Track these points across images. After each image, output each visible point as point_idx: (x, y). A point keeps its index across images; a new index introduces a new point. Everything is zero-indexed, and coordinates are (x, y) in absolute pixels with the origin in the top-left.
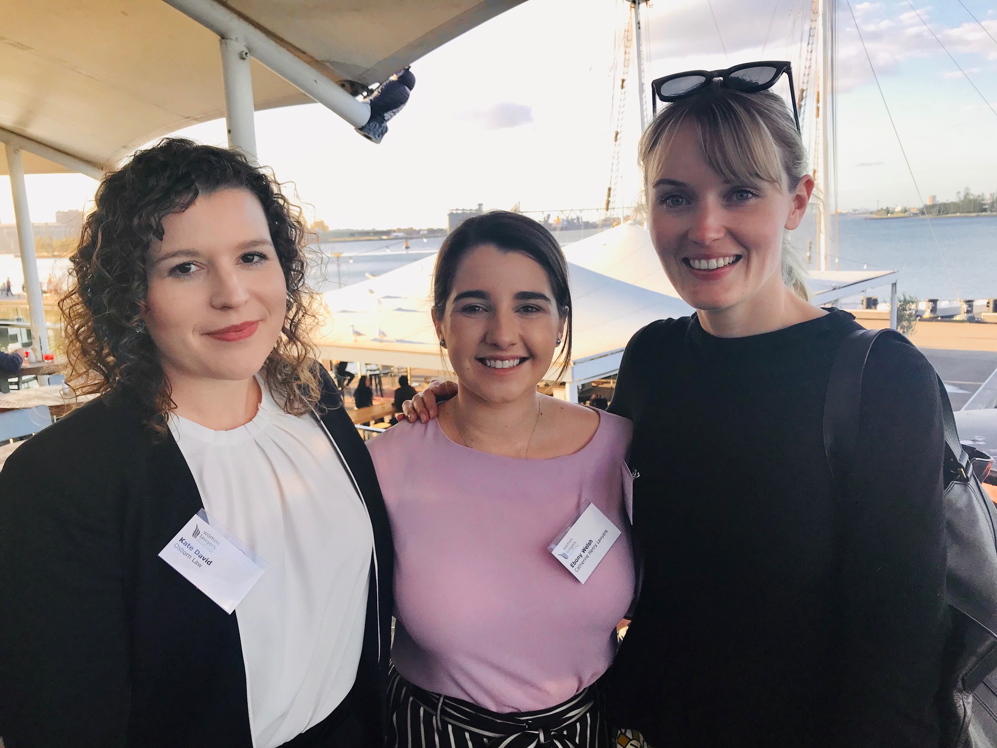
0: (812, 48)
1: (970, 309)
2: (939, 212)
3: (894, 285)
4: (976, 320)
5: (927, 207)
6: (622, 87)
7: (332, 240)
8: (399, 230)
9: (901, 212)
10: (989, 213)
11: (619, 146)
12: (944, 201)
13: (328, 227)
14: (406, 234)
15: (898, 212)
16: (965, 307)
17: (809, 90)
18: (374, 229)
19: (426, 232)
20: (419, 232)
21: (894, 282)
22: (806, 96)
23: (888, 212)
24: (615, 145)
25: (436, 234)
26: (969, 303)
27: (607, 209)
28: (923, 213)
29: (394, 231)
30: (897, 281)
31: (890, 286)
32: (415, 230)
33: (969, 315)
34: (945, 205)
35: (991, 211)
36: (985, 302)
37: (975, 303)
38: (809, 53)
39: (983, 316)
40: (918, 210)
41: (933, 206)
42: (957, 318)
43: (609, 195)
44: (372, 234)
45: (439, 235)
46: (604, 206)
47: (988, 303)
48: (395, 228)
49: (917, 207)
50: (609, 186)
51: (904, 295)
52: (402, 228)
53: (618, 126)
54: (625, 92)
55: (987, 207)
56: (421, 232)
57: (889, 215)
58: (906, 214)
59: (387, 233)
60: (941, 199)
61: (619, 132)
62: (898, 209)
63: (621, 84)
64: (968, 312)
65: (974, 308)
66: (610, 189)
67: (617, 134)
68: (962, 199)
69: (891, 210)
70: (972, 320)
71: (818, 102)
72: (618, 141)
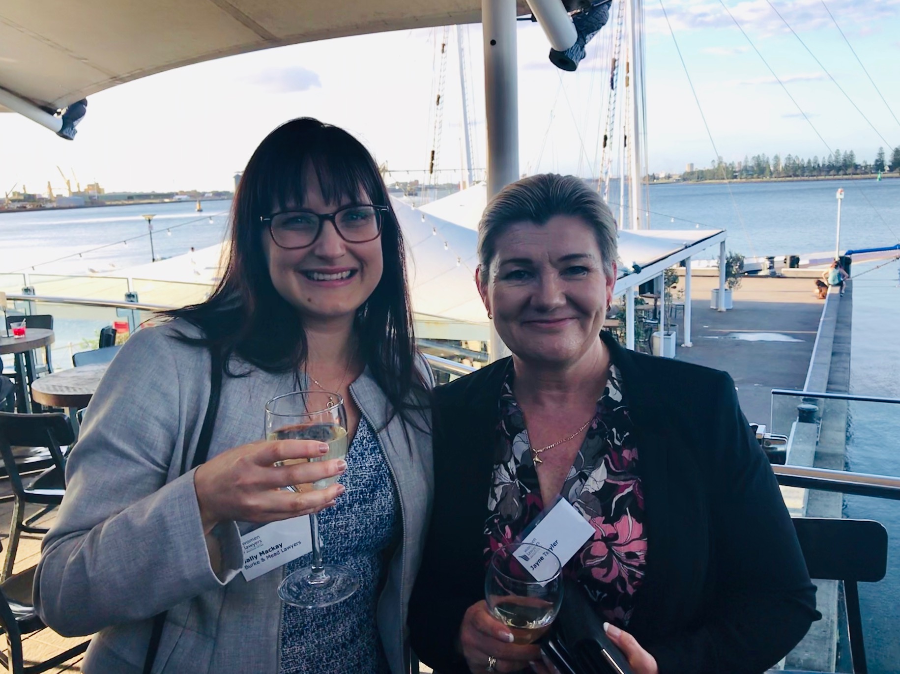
0: (622, 21)
1: (772, 265)
2: (698, 179)
3: (723, 243)
4: (777, 275)
5: (686, 173)
6: (443, 51)
7: (109, 203)
8: (182, 193)
9: (665, 178)
10: (739, 180)
11: (441, 109)
12: (702, 169)
13: (103, 189)
14: (191, 196)
15: (662, 178)
16: (768, 263)
17: (620, 60)
18: (153, 192)
19: (211, 195)
20: (203, 194)
21: (723, 240)
22: (618, 66)
23: (654, 179)
24: (437, 109)
25: (223, 197)
26: (771, 259)
27: (431, 172)
28: (684, 180)
29: (177, 194)
30: (725, 239)
31: (719, 244)
32: (199, 193)
33: (771, 270)
34: (702, 172)
35: (741, 178)
36: (783, 258)
37: (775, 260)
38: (619, 26)
39: (784, 271)
40: (680, 177)
41: (692, 173)
42: (760, 274)
43: (433, 158)
44: (152, 197)
45: (226, 197)
46: (428, 168)
47: (785, 259)
48: (177, 191)
49: (677, 173)
50: (432, 150)
51: (730, 252)
52: (185, 190)
53: (439, 90)
54: (446, 57)
55: (737, 174)
56: (206, 195)
57: (655, 181)
58: (671, 180)
59: (170, 195)
60: (698, 167)
61: (441, 95)
62: (662, 175)
63: (441, 48)
64: (770, 268)
65: (775, 263)
66: (433, 152)
67: (439, 98)
68: (716, 166)
69: (656, 176)
70: (773, 275)
71: (628, 71)
72: (440, 104)
